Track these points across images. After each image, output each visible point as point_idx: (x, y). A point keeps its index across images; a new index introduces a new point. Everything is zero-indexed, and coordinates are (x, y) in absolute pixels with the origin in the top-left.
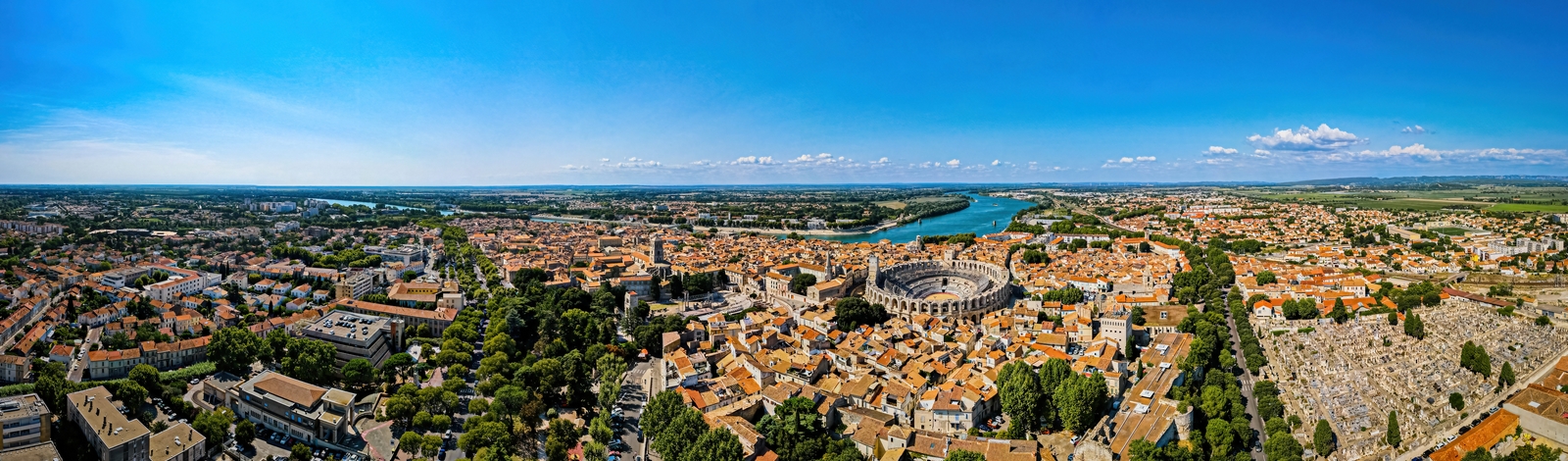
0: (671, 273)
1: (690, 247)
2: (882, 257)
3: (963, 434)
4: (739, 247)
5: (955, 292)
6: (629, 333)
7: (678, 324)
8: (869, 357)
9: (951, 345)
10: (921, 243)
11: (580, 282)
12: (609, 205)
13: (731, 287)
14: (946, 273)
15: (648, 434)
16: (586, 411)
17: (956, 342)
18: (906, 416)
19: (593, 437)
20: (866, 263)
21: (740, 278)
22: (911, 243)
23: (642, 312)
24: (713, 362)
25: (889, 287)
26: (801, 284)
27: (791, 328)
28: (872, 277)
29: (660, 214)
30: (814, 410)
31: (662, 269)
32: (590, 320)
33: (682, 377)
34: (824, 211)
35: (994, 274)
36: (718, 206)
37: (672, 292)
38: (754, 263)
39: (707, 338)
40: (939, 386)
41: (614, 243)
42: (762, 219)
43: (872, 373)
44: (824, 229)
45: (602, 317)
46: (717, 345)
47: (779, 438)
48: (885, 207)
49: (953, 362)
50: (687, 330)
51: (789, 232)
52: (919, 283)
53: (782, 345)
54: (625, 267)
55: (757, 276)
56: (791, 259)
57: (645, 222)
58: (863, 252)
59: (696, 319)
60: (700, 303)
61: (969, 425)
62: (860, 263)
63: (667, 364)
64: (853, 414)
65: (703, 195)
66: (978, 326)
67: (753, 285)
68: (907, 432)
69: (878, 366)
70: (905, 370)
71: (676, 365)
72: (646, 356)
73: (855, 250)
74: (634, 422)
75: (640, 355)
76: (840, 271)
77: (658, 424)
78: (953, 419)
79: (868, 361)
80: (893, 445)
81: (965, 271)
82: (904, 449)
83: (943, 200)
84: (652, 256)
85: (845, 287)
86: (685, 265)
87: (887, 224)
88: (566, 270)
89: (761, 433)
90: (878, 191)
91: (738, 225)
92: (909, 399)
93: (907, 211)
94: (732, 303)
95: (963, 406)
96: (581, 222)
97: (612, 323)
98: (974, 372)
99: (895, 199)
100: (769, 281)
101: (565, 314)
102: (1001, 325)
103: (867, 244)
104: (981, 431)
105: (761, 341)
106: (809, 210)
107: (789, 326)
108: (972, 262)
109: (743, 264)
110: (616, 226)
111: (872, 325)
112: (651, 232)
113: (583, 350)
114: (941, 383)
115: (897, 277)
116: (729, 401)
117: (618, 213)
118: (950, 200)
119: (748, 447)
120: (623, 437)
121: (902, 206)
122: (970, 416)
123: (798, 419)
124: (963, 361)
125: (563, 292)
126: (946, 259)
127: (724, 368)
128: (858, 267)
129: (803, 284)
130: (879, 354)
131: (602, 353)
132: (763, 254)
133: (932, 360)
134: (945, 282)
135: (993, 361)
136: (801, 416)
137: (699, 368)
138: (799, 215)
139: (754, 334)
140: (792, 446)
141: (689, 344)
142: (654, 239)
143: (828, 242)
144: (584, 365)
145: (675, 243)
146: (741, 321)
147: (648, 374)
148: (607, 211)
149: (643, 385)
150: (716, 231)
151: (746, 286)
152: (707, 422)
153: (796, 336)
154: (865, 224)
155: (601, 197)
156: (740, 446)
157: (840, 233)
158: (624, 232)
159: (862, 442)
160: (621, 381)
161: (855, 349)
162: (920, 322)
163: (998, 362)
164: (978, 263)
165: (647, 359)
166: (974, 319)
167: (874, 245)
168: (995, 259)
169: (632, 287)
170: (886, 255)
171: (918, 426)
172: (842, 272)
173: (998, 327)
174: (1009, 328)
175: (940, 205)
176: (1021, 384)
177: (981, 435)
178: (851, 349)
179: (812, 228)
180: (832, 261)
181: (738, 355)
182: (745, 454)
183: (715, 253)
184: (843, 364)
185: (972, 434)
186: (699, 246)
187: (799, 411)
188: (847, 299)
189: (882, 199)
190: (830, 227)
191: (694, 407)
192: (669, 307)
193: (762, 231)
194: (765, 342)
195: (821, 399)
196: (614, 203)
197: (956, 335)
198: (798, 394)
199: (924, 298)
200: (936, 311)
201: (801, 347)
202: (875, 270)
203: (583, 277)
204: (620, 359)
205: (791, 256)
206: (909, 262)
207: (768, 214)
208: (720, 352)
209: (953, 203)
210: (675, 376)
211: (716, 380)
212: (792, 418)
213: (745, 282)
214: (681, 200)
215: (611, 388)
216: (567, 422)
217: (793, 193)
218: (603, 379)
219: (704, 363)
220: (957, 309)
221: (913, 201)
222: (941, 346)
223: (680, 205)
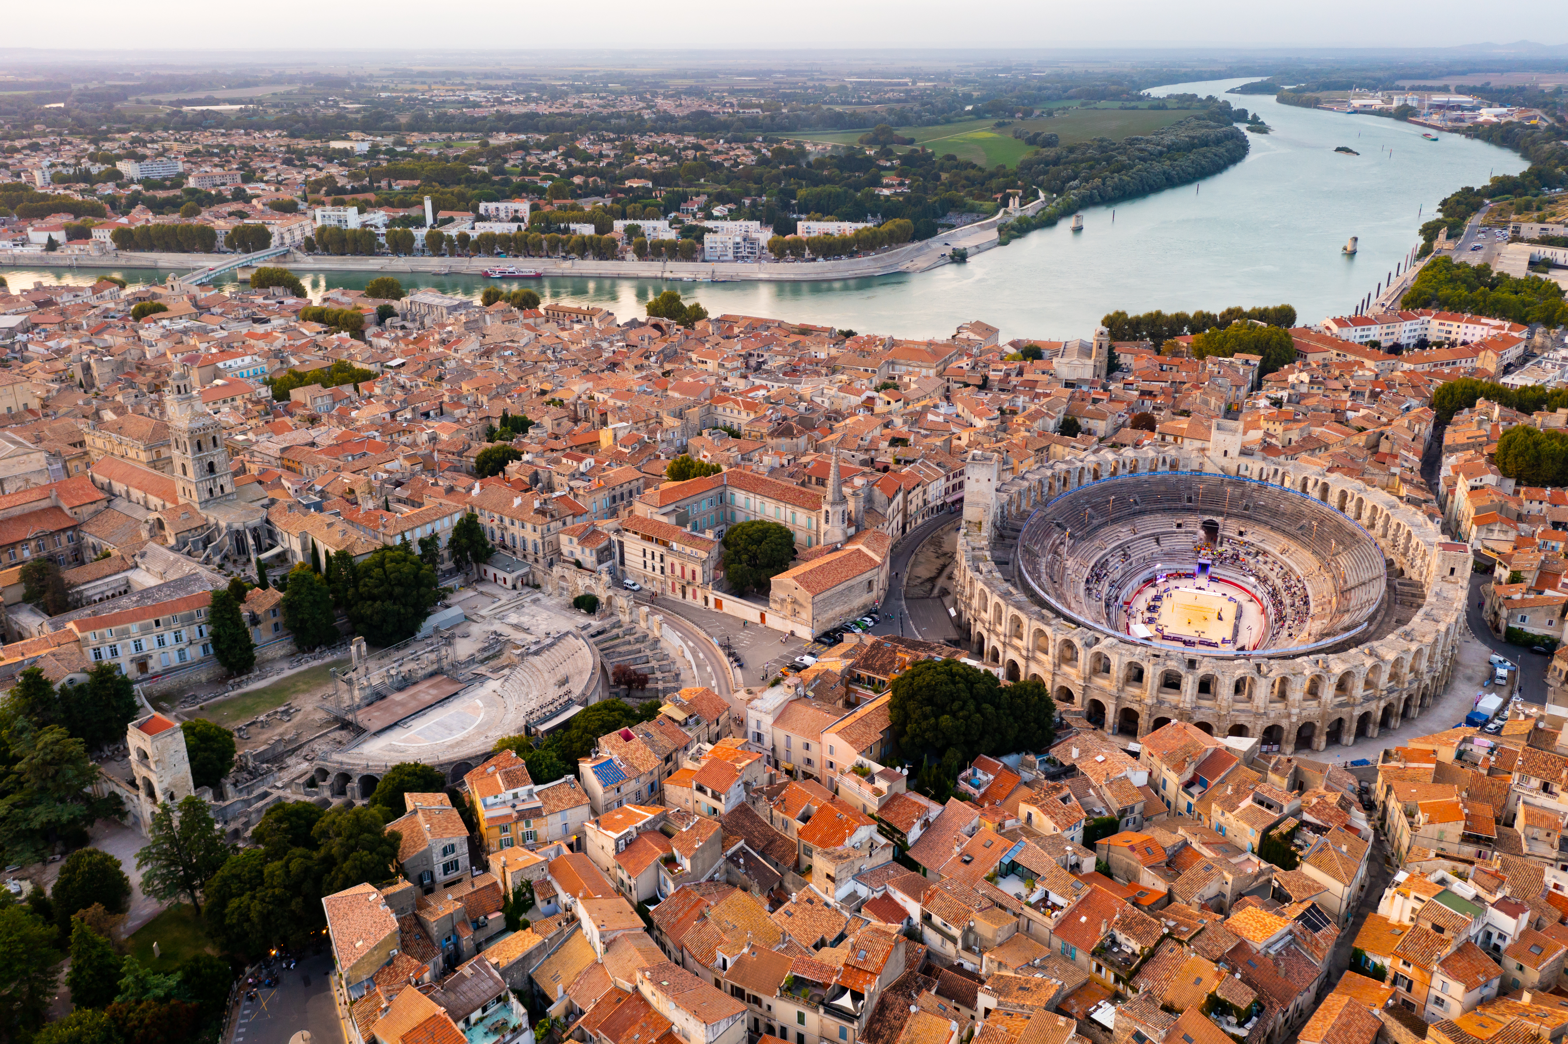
14: (1214, 503)
34: (749, 172)
36: (376, 152)
48: (950, 156)
50: (411, 864)
51: (642, 269)
91: (466, 248)
100: (634, 549)
106: (697, 171)
126: (1215, 452)
129: (755, 562)
138: (669, 195)
146: (586, 770)
151: (558, 570)
162: (1167, 758)
179: (719, 255)
190: (779, 251)
193: (554, 269)
194: (686, 867)
223: (226, 150)
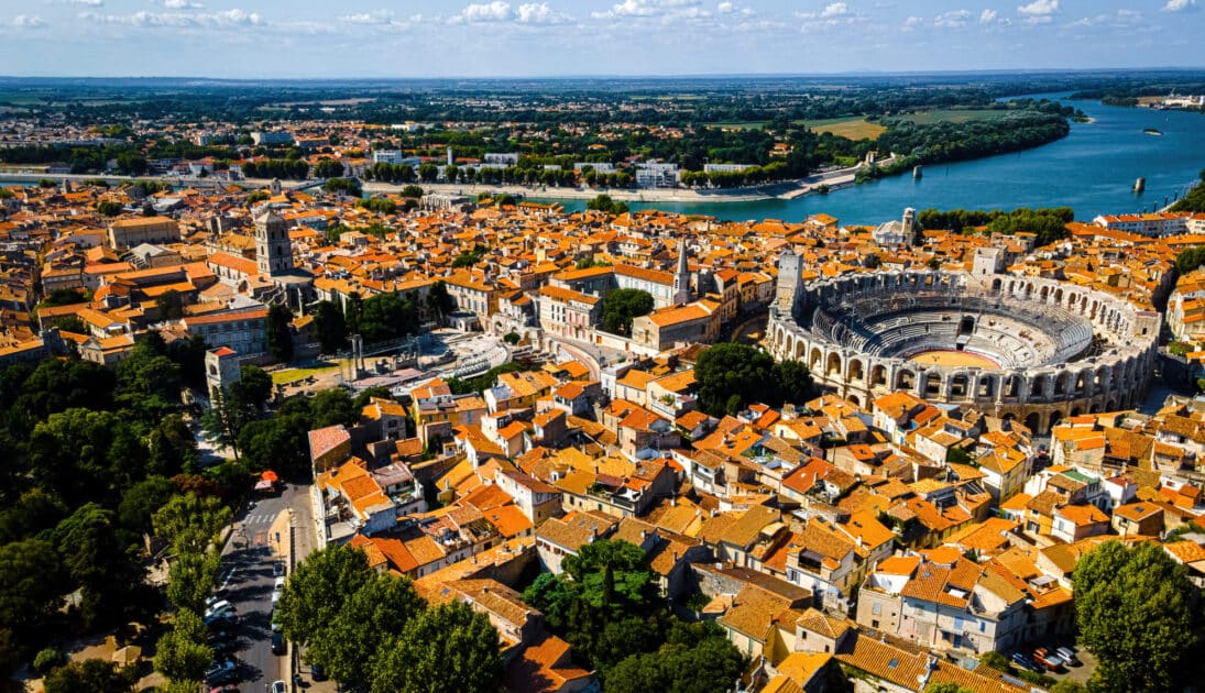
0: (315, 296)
1: (358, 235)
2: (811, 257)
3: (969, 660)
4: (477, 230)
5: (990, 353)
6: (224, 442)
7: (343, 409)
8: (766, 470)
9: (963, 472)
10: (915, 227)
11: (73, 343)
12: (126, 133)
13: (462, 321)
14: (973, 305)
15: (294, 637)
16: (139, 627)
17: (976, 466)
18: (840, 596)
19: (167, 673)
20: (772, 269)
21: (481, 299)
22: (888, 227)
23: (251, 392)
24: (429, 479)
25: (822, 325)
26: (619, 312)
27: (597, 406)
28: (785, 299)
29: (272, 155)
30: (643, 564)
31: (291, 290)
32: (118, 429)
33: (360, 516)
34: (677, 142)
35: (1114, 321)
36: (421, 131)
37: (320, 338)
38: (513, 266)
39: (411, 432)
40: (924, 551)
41: (156, 235)
42: (528, 164)
43: (773, 503)
44: (676, 186)
45: (152, 417)
46: (437, 442)
47: (571, 614)
48: (829, 134)
49: (964, 508)
50: (366, 420)
51: (591, 194)
52: (898, 322)
53: (575, 439)
54: (195, 293)
55: (520, 296)
56: (597, 258)
57: (235, 176)
58: (766, 244)
59: (384, 393)
60: (390, 360)
61: (987, 645)
62: (758, 269)
63: (325, 493)
64: (725, 577)
65: (379, 105)
66: (1042, 441)
67: (510, 315)
68: (841, 625)
69: (785, 492)
70: (843, 507)
71: (345, 495)
72: (274, 484)
73: (746, 238)
74: (262, 620)
75: (259, 485)
76: (708, 285)
77: (315, 614)
78: (948, 623)
79: (763, 479)
80: (806, 645)
81: (1026, 305)
82: (827, 657)
83: (988, 116)
84: (263, 260)
85: (718, 321)
86: (348, 277)
87: (832, 177)
88: (25, 316)
89: (534, 606)
90: (812, 93)
91: (472, 178)
92: (849, 565)
93: (882, 145)
94: (464, 354)
95: (976, 603)
96: (46, 184)
97: (181, 427)
98: (1014, 540)
99: (857, 113)
100: (546, 306)
101: (40, 427)
102: (1108, 449)
103: (777, 224)
104: (1013, 664)
105: (531, 432)
106: (640, 141)
107: (591, 400)
108: (1052, 283)
109: (487, 269)
110: (154, 189)
111: (776, 405)
112: (255, 200)
113: (110, 500)
114: (929, 547)
115: (844, 304)
116: (466, 552)
117: (156, 154)
118: (1011, 116)
119: (508, 631)
120: (238, 655)
121: (873, 131)
122: (991, 628)
123: (610, 582)
124: (990, 511)
125: (25, 374)
126: (976, 271)
127: (453, 491)
128: (752, 276)
129: (624, 311)
130: (787, 466)
131: (162, 497)
132: (532, 246)
133: (911, 495)
134: (967, 327)
135: (1070, 527)
136: (617, 575)
137: (397, 494)
138: (617, 152)
139: (516, 417)
140: (597, 629)
141: (371, 448)
142: (264, 219)
143: (683, 218)
144: (120, 533)
145: (320, 225)
146: (487, 393)
147: (282, 522)
148: (123, 150)
149: (274, 544)
150: (419, 193)
151: (495, 318)
152: (421, 595)
153: (607, 421)
154: (773, 175)
155: (97, 111)
156: (493, 632)
157: (712, 198)
158: (181, 205)
159: (740, 630)
160: (220, 547)
161: (736, 453)
162: (889, 410)
163: (1083, 533)
164: (1068, 289)
165: (276, 491)
166: (1032, 422)
167: (793, 227)
168: (1122, 283)
169: (222, 338)
170: (822, 253)
171: (864, 619)
172: (712, 287)
173: (1101, 453)
174: (1134, 462)
175: (978, 131)
176: (1143, 598)
177: (1014, 672)
178: (727, 451)
179: (646, 185)
180: (692, 262)
181: (482, 462)
182: (504, 644)
183: (420, 246)
184: (707, 480)
185: (991, 664)
186: (380, 232)
187: (613, 566)
188: (721, 346)
189: (824, 113)
190: (689, 182)
191: (393, 571)
192: (317, 374)
193: (530, 193)
194: (540, 434)
195: (657, 545)
196: (140, 127)
197: (980, 451)
198: (609, 534)
199: (907, 358)
200: (935, 390)
201: (618, 444)
202: (793, 285)
203: (79, 327)
204: (210, 501)
205: (596, 249)
206: (879, 273)
207: (542, 150)
208: (442, 457)
209: (1018, 125)
210: (345, 516)
211: (437, 513)
212: (598, 579)
213: (493, 309)
214: (326, 117)
215: (199, 566)
216: (92, 666)
217: (602, 97)
218: (175, 551)
219: (409, 484)
220: (990, 393)
221: (904, 119)
222: (939, 470)
223: (323, 130)
